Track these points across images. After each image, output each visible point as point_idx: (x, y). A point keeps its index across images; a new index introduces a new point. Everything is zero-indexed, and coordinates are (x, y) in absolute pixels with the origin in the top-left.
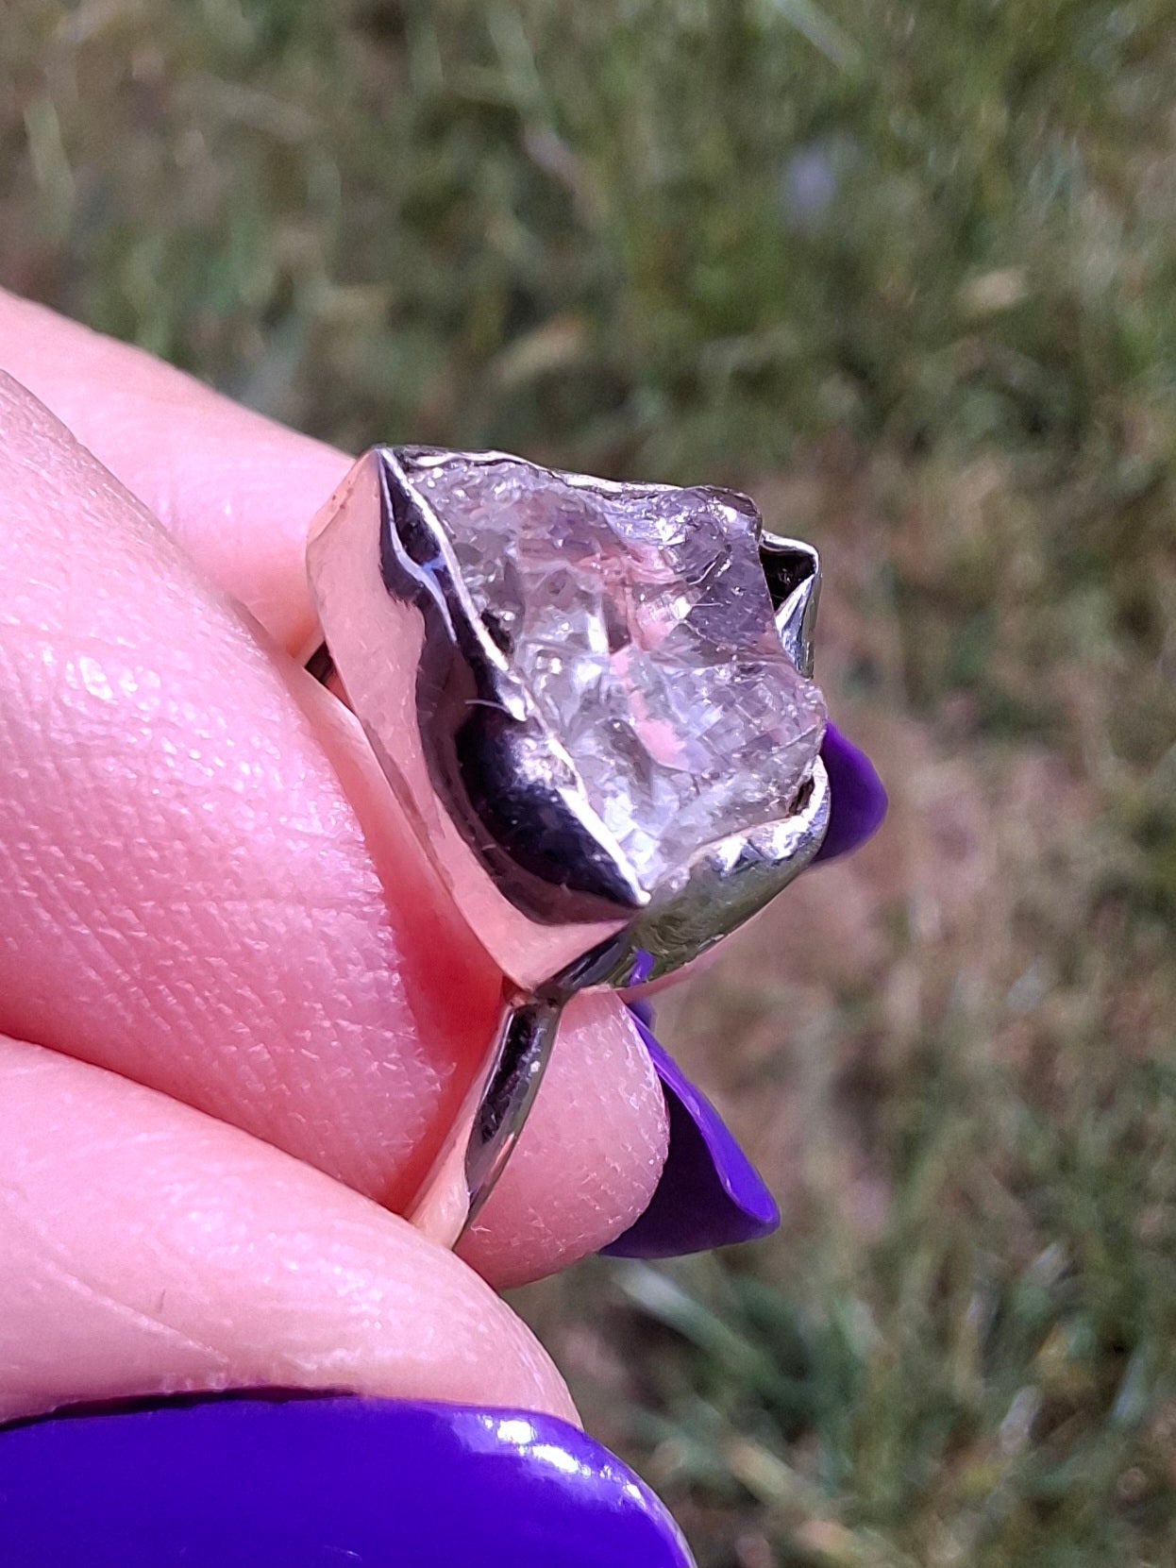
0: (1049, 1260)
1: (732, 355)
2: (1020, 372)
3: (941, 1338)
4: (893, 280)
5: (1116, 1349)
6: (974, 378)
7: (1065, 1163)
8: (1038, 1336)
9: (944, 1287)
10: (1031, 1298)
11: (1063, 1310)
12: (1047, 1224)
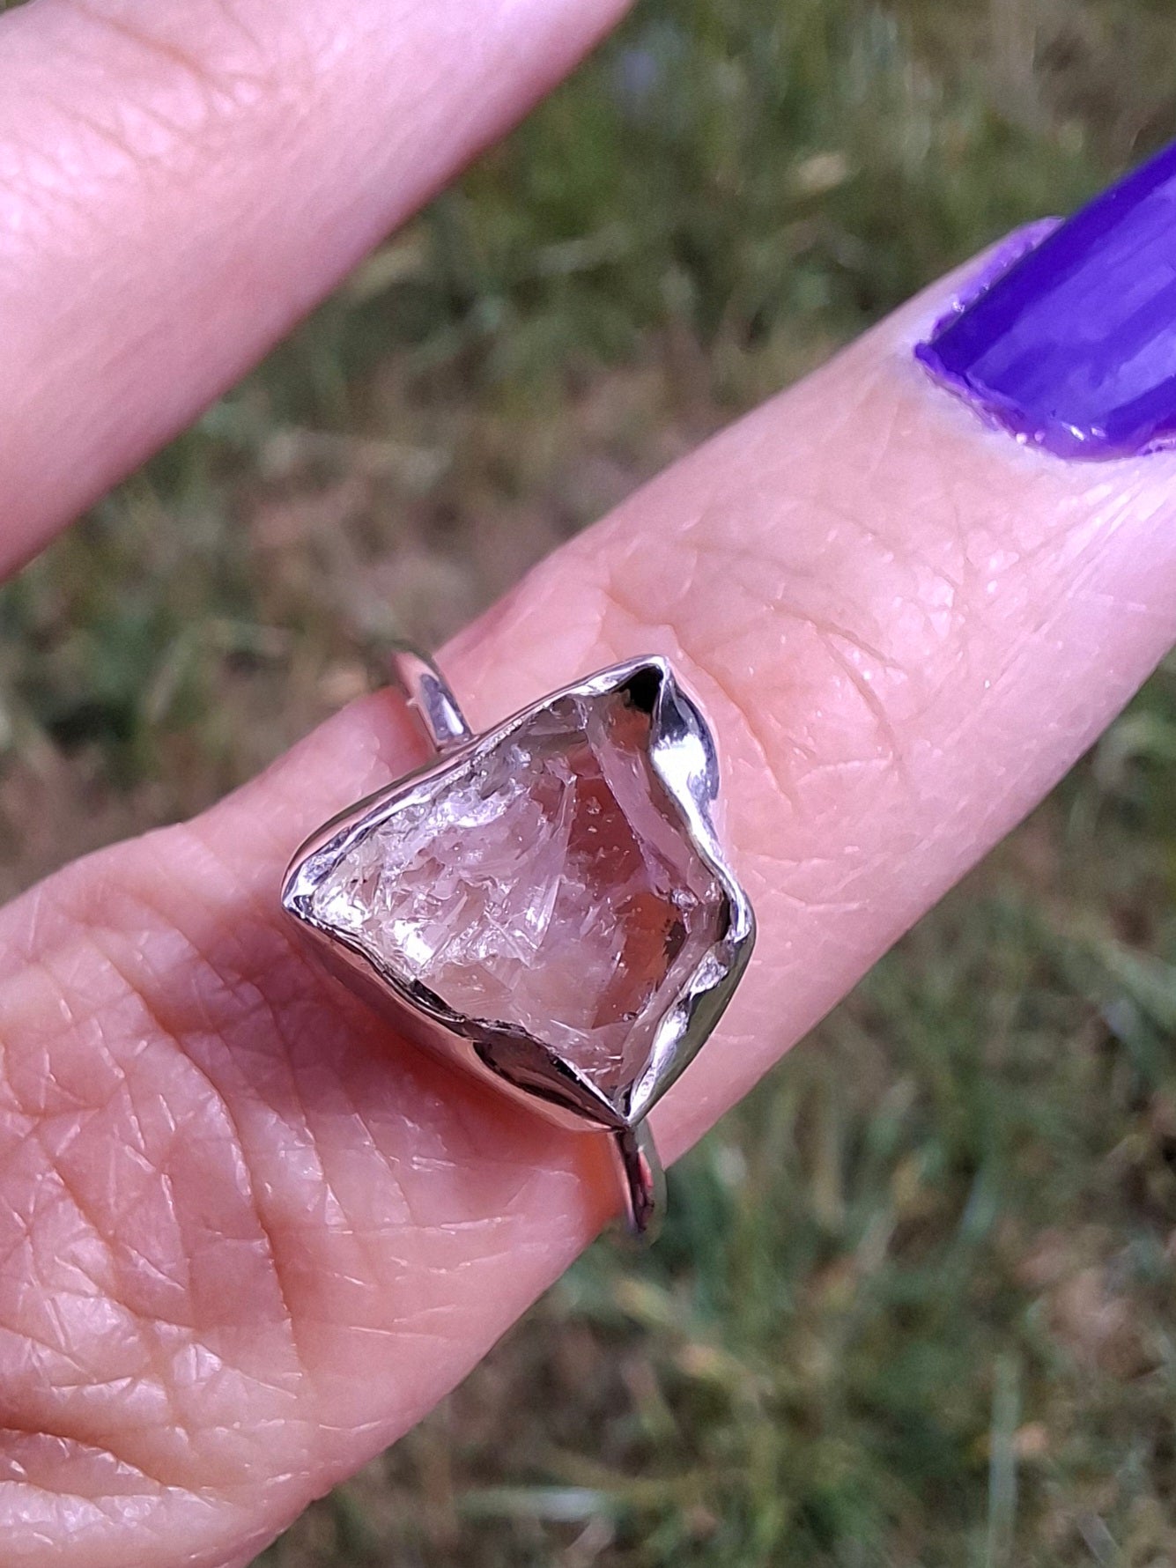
4: (724, 169)
5: (965, 1168)
7: (915, 1001)
8: (892, 1163)
10: (885, 1129)
11: (912, 1138)
12: (899, 1059)
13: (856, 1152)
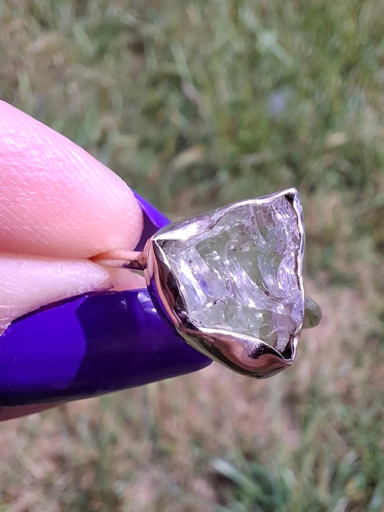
0: (351, 456)
1: (250, 160)
2: (345, 166)
3: (315, 481)
4: (303, 135)
5: (372, 484)
6: (330, 168)
7: (356, 425)
8: (347, 481)
9: (317, 465)
10: (345, 468)
11: (354, 472)
12: (350, 444)
13: (334, 476)
